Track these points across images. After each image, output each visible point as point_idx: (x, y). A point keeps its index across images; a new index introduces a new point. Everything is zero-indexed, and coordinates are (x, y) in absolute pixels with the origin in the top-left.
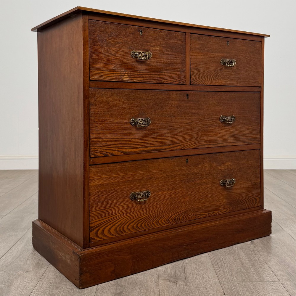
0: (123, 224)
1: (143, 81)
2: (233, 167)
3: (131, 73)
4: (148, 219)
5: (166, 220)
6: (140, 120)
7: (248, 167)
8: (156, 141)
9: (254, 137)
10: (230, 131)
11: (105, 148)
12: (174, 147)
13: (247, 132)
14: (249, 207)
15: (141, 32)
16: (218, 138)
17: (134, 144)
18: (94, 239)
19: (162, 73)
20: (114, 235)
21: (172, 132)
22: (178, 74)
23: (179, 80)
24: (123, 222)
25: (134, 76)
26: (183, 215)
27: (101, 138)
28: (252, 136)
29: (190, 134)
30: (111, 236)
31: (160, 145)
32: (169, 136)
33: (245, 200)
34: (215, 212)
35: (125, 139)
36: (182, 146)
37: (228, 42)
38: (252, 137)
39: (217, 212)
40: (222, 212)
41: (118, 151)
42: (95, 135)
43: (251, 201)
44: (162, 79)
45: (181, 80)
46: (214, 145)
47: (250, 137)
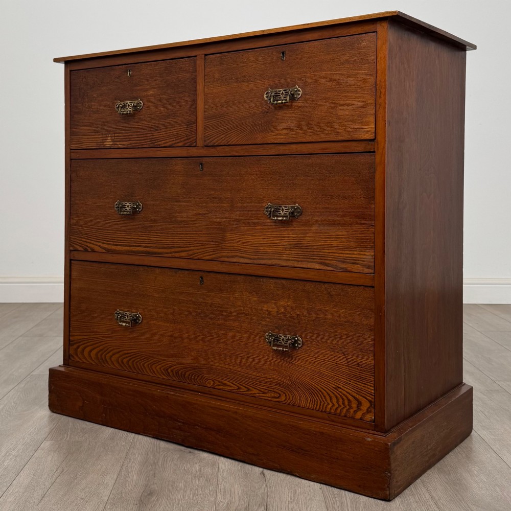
0: (105, 351)
1: (130, 145)
2: (298, 313)
3: (116, 135)
4: (137, 356)
5: (164, 369)
6: (127, 205)
7: (337, 320)
8: (149, 238)
9: (353, 256)
10: (288, 237)
11: (85, 240)
12: (176, 252)
13: (334, 243)
14: (338, 411)
15: (130, 71)
16: (261, 248)
17: (119, 239)
18: (73, 357)
19: (157, 130)
20: (95, 362)
21: (174, 227)
22: (182, 129)
23: (185, 140)
24: (106, 349)
25: (118, 140)
26: (190, 372)
27: (82, 226)
28: (349, 252)
29: (203, 234)
30: (91, 362)
31: (155, 245)
32: (168, 233)
33: (327, 393)
34: (252, 390)
35: (108, 230)
36: (190, 253)
37: (283, 53)
38: (347, 256)
39: (258, 391)
40: (267, 395)
41: (100, 246)
42: (75, 221)
43: (343, 399)
44: (156, 141)
45: (187, 139)
46: (250, 259)
47: (342, 255)
